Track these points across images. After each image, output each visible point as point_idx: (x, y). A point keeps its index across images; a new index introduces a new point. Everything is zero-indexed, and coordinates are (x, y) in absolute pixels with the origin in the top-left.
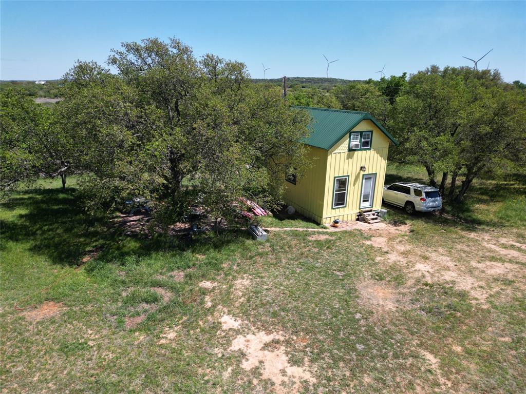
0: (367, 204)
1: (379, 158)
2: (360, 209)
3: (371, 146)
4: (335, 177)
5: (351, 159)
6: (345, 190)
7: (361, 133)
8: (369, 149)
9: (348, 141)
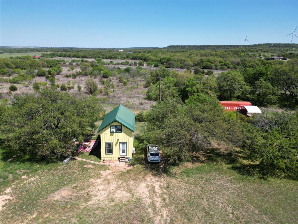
0: (125, 154)
1: (127, 136)
2: (120, 156)
3: (122, 132)
4: (105, 142)
5: (112, 135)
6: (111, 147)
7: (116, 126)
8: (121, 132)
9: (109, 129)
